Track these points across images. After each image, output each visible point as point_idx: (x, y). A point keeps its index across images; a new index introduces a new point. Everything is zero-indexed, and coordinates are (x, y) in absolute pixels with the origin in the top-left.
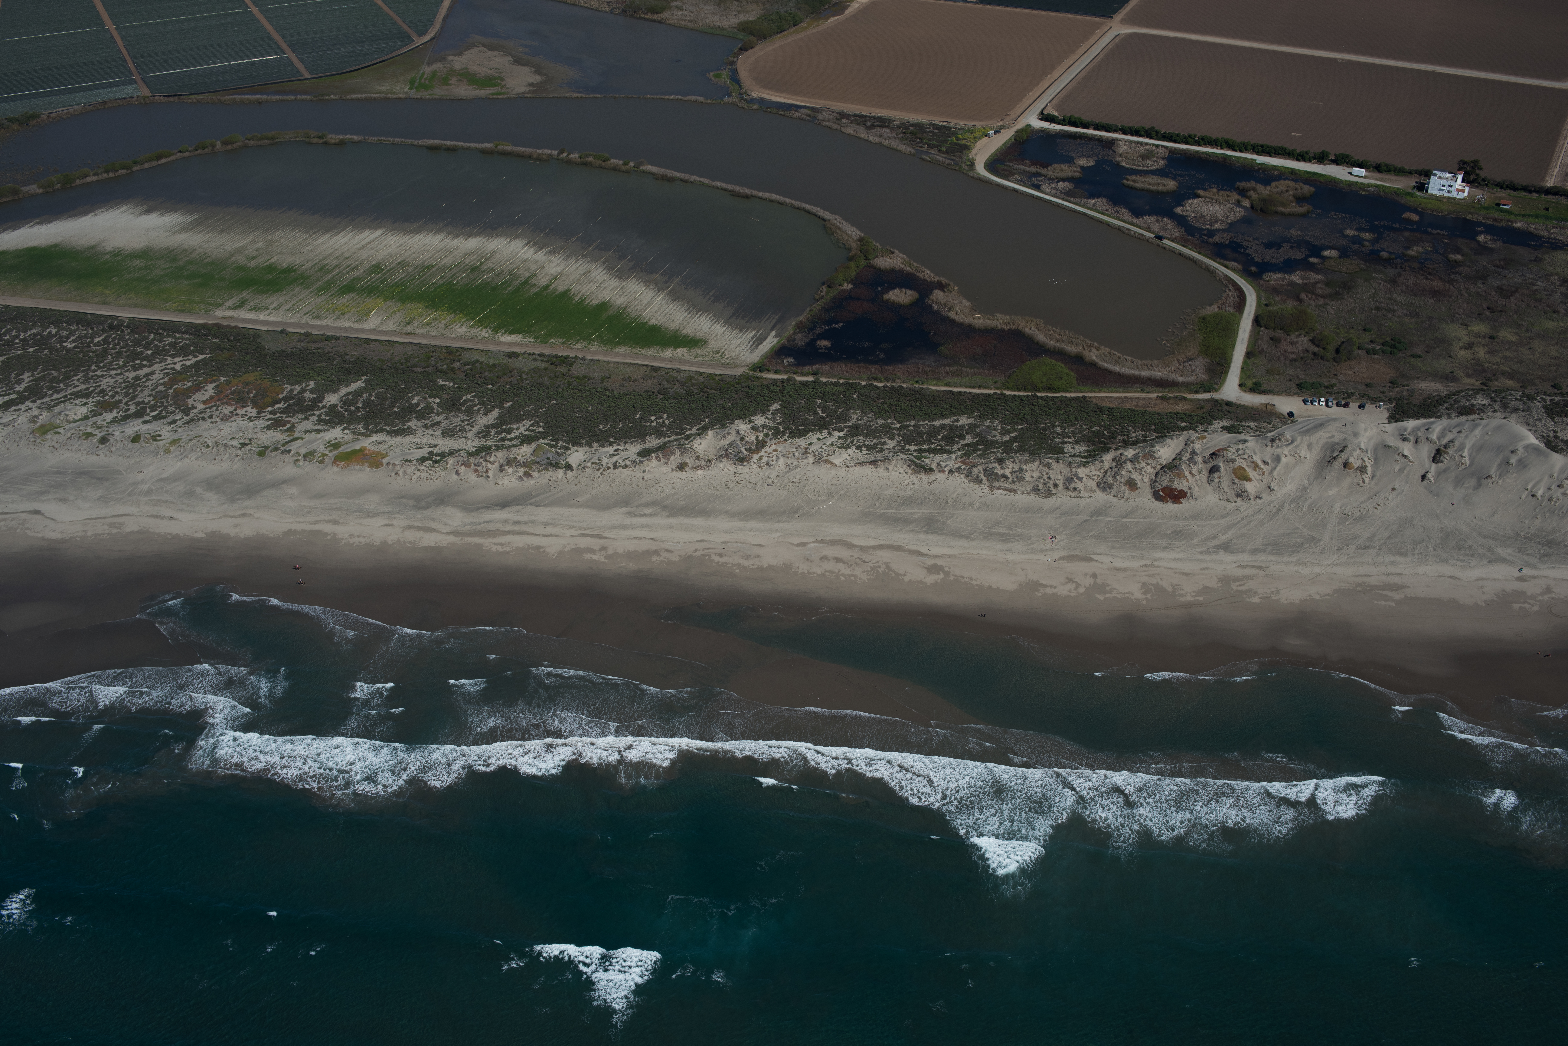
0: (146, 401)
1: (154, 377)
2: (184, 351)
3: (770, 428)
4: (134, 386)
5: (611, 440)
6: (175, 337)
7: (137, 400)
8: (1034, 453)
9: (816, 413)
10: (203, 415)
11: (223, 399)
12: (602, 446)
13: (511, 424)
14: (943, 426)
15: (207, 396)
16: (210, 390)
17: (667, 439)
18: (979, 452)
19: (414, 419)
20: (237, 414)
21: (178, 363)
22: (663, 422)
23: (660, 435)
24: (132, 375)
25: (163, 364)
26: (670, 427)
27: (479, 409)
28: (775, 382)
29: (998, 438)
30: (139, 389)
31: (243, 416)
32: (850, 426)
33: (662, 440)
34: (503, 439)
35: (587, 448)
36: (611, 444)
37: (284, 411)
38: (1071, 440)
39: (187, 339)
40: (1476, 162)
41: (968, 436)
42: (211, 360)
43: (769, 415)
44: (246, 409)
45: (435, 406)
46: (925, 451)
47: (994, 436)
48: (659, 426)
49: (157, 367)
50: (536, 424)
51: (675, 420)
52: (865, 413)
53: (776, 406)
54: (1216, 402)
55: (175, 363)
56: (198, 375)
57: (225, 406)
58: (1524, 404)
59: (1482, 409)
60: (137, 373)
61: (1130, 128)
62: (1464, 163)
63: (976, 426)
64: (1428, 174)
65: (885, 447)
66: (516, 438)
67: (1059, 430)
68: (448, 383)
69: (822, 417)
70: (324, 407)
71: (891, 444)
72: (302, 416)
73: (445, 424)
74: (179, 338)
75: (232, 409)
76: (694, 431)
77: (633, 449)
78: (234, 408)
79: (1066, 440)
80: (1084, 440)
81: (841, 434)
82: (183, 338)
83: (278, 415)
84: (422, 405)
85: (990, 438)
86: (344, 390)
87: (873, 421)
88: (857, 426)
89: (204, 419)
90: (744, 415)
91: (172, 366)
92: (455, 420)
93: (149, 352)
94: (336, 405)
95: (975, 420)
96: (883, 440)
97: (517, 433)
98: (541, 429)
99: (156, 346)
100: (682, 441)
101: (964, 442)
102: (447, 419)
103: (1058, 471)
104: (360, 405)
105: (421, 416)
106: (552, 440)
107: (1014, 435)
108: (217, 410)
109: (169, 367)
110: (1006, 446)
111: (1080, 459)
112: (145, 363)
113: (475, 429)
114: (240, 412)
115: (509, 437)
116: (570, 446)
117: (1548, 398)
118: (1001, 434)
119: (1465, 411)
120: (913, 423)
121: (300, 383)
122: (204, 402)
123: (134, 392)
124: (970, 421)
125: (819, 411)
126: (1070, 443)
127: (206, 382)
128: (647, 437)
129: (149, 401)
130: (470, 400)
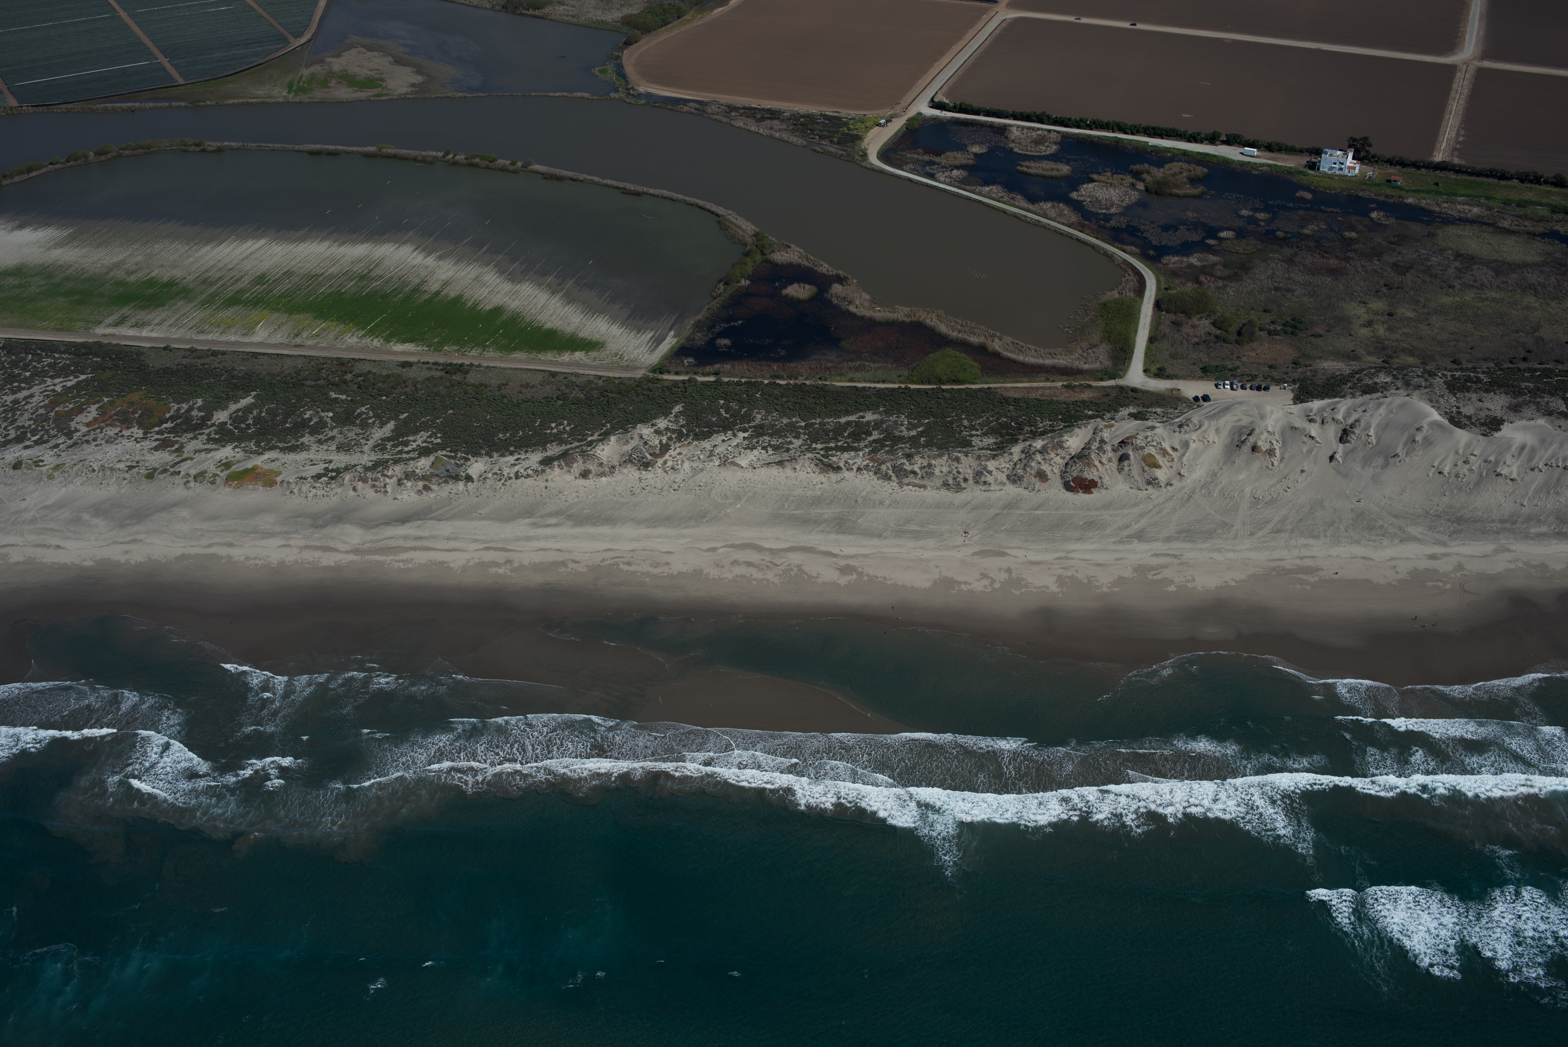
0: (26, 425)
1: (34, 400)
2: (64, 372)
3: (673, 431)
4: (13, 410)
5: (512, 449)
6: (54, 358)
7: (17, 424)
8: (943, 447)
9: (719, 414)
10: (87, 438)
11: (107, 420)
12: (503, 455)
13: (407, 436)
14: (849, 423)
15: (90, 418)
16: (93, 411)
17: (569, 446)
18: (887, 449)
19: (307, 435)
20: (122, 436)
21: (58, 385)
22: (564, 429)
23: (561, 442)
24: (10, 398)
25: (43, 386)
26: (571, 433)
27: (374, 422)
28: (676, 384)
29: (905, 433)
30: (18, 413)
31: (129, 437)
32: (754, 427)
33: (564, 447)
34: (401, 452)
35: (487, 458)
36: (512, 453)
37: (171, 431)
38: (979, 433)
39: (67, 359)
40: (1365, 139)
41: (875, 433)
42: (93, 379)
43: (672, 417)
44: (131, 430)
45: (329, 420)
46: (831, 449)
47: (901, 432)
48: (560, 433)
49: (36, 389)
50: (434, 435)
51: (576, 426)
52: (770, 413)
53: (678, 408)
54: (1121, 388)
55: (55, 385)
56: (80, 397)
57: (109, 428)
58: (1426, 380)
59: (1385, 387)
60: (16, 396)
61: (1021, 114)
62: (1354, 140)
63: (882, 422)
64: (1318, 152)
65: (791, 446)
66: (413, 450)
67: (965, 423)
68: (340, 396)
69: (725, 418)
70: (213, 425)
71: (797, 443)
72: (190, 435)
73: (340, 438)
74: (59, 358)
75: (117, 430)
76: (595, 437)
77: (535, 458)
78: (119, 429)
79: (974, 432)
80: (992, 432)
81: (746, 435)
82: (63, 358)
83: (166, 435)
84: (315, 420)
85: (897, 433)
86: (233, 407)
87: (777, 420)
88: (762, 426)
89: (88, 442)
90: (646, 418)
91: (52, 387)
92: (350, 435)
93: (28, 374)
94: (226, 423)
95: (881, 415)
96: (788, 440)
97: (414, 445)
98: (439, 441)
99: (35, 367)
100: (584, 448)
101: (871, 439)
102: (341, 433)
103: (967, 465)
104: (251, 422)
105: (314, 431)
106: (450, 451)
107: (920, 429)
108: (101, 432)
109: (49, 388)
110: (914, 441)
111: (989, 452)
112: (23, 385)
113: (371, 443)
114: (126, 433)
115: (406, 449)
116: (470, 457)
117: (1449, 374)
118: (908, 429)
119: (1369, 390)
120: (818, 421)
121: (187, 401)
122: (88, 425)
123: (13, 416)
124: (876, 417)
125: (723, 412)
126: (977, 435)
127: (89, 403)
128: (548, 445)
129: (30, 426)
130: (365, 413)
